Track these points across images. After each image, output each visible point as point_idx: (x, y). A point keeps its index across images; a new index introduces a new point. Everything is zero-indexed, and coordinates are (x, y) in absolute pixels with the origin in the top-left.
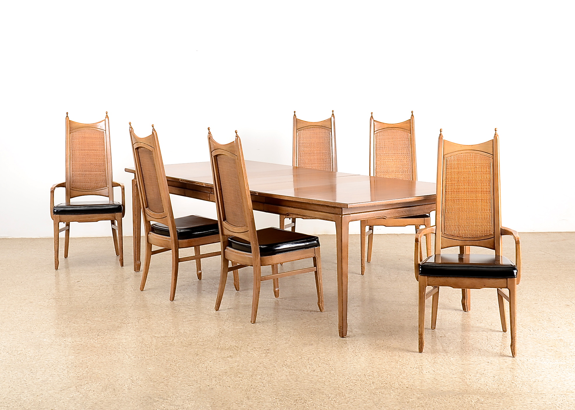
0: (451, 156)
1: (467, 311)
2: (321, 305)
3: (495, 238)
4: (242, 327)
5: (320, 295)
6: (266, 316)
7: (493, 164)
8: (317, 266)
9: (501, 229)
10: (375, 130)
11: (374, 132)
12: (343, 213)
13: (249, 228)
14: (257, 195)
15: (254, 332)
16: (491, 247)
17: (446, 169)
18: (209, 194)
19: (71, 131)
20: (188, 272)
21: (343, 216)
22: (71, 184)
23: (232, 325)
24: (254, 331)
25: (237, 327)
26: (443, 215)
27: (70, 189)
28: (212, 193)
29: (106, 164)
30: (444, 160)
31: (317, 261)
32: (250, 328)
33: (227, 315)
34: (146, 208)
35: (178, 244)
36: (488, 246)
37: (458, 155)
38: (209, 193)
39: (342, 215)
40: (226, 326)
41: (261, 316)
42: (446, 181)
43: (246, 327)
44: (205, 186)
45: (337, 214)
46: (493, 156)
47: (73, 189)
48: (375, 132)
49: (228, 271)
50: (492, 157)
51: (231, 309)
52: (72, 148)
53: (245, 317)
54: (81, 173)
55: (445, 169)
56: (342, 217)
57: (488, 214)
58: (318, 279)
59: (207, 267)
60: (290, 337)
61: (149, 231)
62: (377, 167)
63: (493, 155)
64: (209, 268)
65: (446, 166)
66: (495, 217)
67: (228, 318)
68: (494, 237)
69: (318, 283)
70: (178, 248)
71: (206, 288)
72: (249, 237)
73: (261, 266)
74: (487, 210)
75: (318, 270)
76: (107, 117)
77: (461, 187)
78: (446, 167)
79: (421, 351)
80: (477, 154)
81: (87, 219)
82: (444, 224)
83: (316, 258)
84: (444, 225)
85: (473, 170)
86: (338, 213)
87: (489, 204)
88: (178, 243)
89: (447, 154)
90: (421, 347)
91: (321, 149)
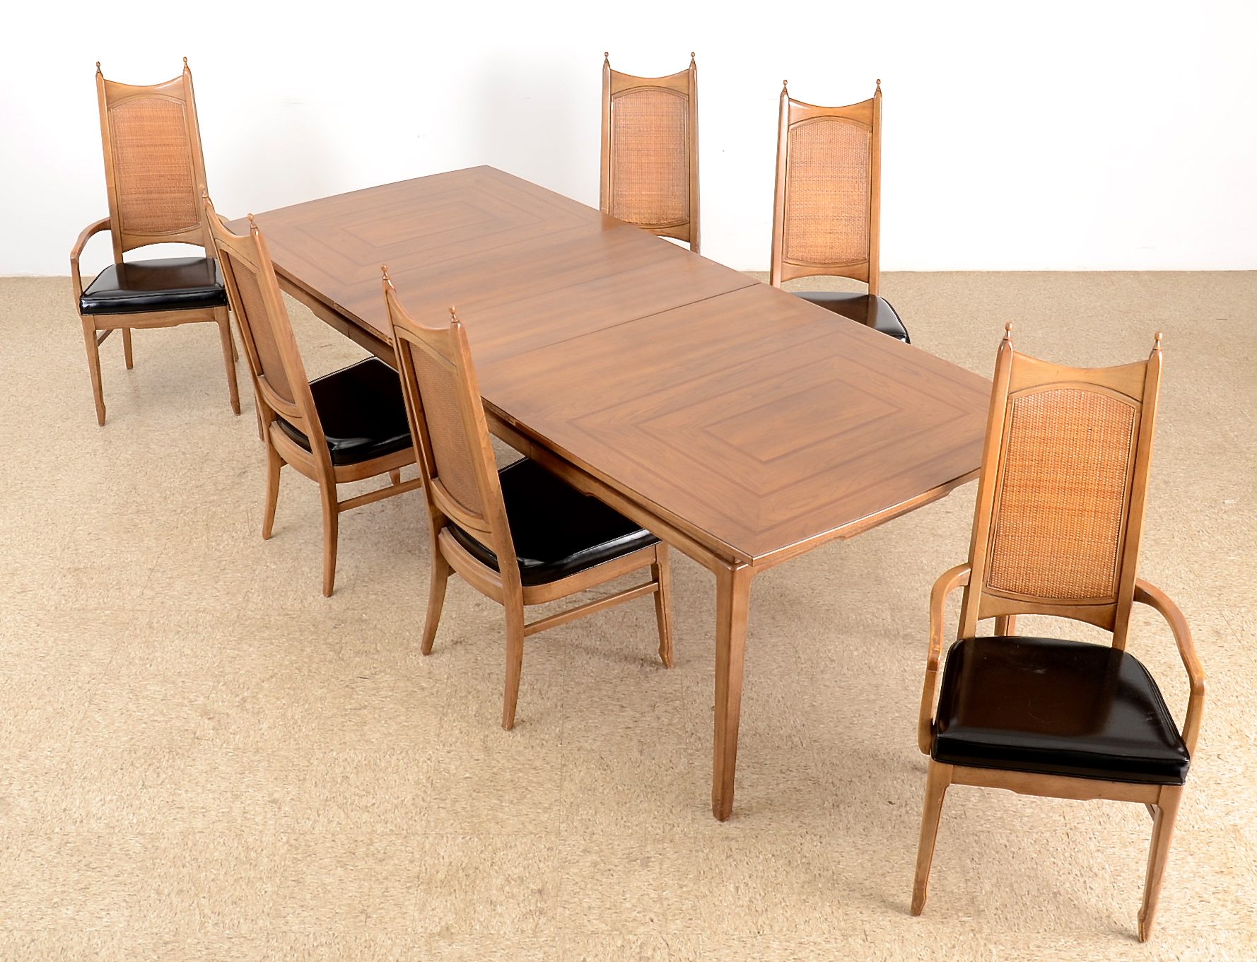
0: (1028, 396)
2: (666, 656)
3: (1116, 606)
5: (666, 637)
7: (1138, 425)
8: (660, 581)
9: (1136, 586)
10: (792, 122)
11: (789, 126)
13: (491, 526)
16: (1105, 625)
17: (1012, 429)
19: (110, 106)
21: (737, 569)
22: (121, 221)
26: (990, 542)
27: (121, 233)
29: (193, 175)
30: (1009, 405)
31: (660, 571)
34: (259, 375)
35: (335, 476)
36: (1097, 622)
37: (1047, 393)
39: (733, 567)
42: (1008, 460)
46: (1142, 407)
47: (127, 232)
48: (791, 127)
49: (449, 575)
50: (1139, 408)
52: (117, 143)
54: (140, 196)
55: (1008, 429)
56: (733, 572)
57: (1108, 546)
58: (662, 607)
61: (270, 419)
62: (792, 207)
63: (1142, 403)
65: (1013, 422)
66: (1125, 558)
68: (1117, 602)
69: (661, 614)
70: (334, 483)
72: (493, 546)
73: (525, 605)
74: (1106, 538)
75: (661, 588)
76: (186, 69)
77: (1044, 476)
78: (1012, 424)
79: (916, 910)
80: (1099, 396)
81: (154, 321)
82: (993, 563)
83: (657, 565)
84: (992, 566)
85: (1082, 435)
87: (1113, 524)
88: (334, 473)
89: (1020, 391)
90: (919, 907)
91: (665, 142)
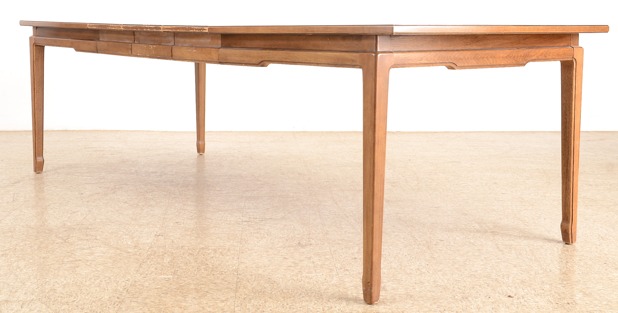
1: (572, 242)
4: (171, 276)
6: (220, 250)
12: (378, 48)
14: (207, 31)
15: (192, 289)
18: (130, 44)
20: (113, 173)
21: (379, 55)
23: (152, 272)
24: (192, 286)
25: (163, 276)
28: (136, 42)
32: (186, 279)
33: (149, 248)
38: (132, 43)
39: (376, 53)
40: (141, 275)
41: (211, 253)
43: (178, 275)
44: (123, 29)
45: (365, 52)
51: (160, 237)
53: (182, 252)
56: (376, 57)
59: (144, 167)
60: (265, 302)
64: (146, 170)
67: (151, 255)
71: (131, 198)
86: (368, 50)
